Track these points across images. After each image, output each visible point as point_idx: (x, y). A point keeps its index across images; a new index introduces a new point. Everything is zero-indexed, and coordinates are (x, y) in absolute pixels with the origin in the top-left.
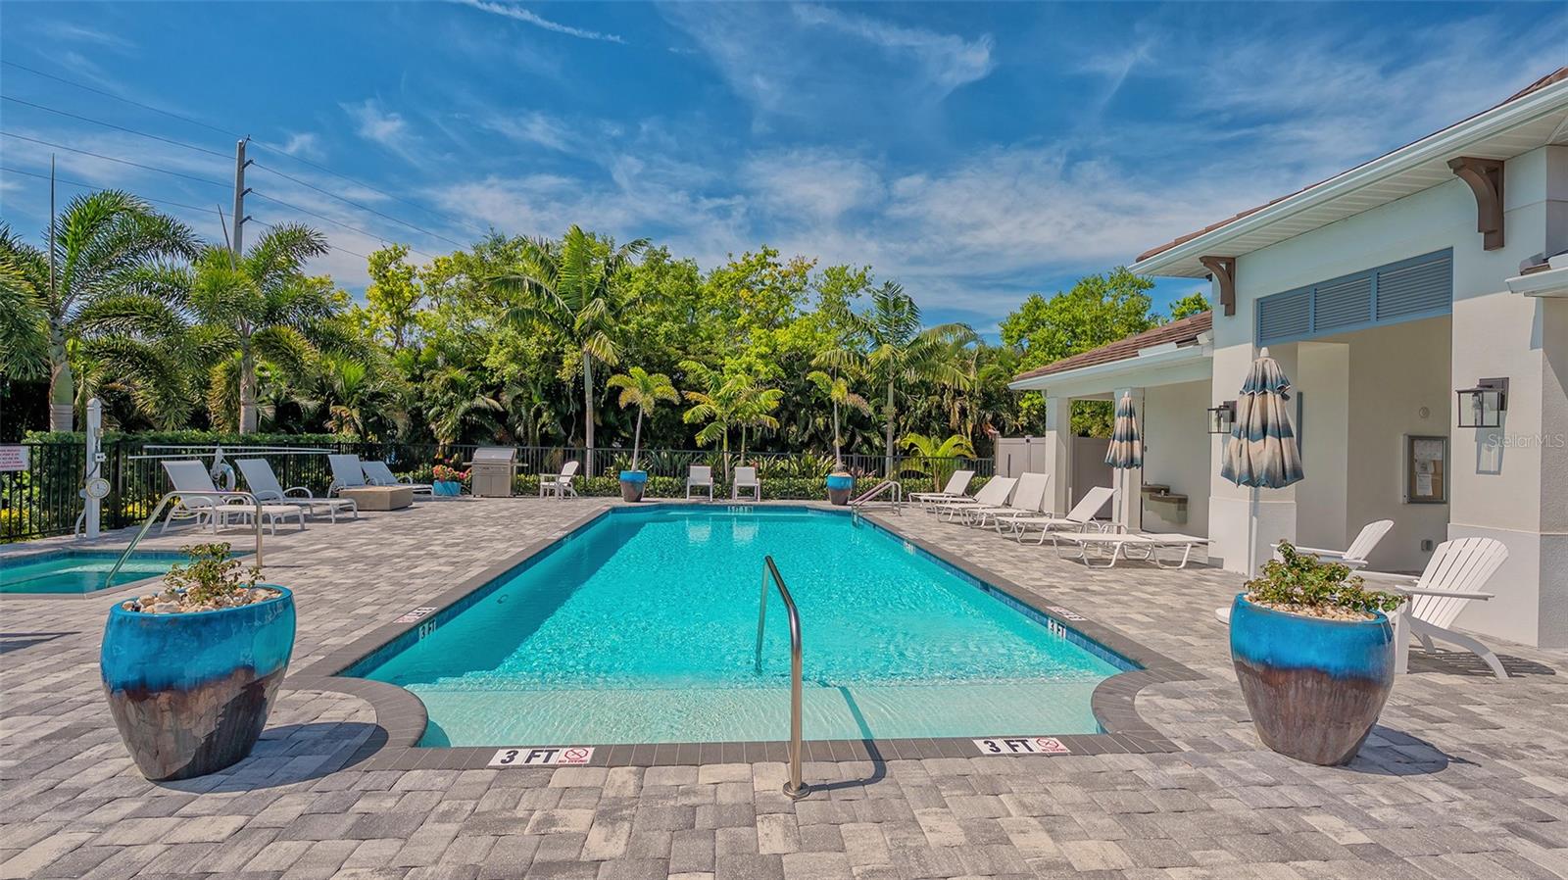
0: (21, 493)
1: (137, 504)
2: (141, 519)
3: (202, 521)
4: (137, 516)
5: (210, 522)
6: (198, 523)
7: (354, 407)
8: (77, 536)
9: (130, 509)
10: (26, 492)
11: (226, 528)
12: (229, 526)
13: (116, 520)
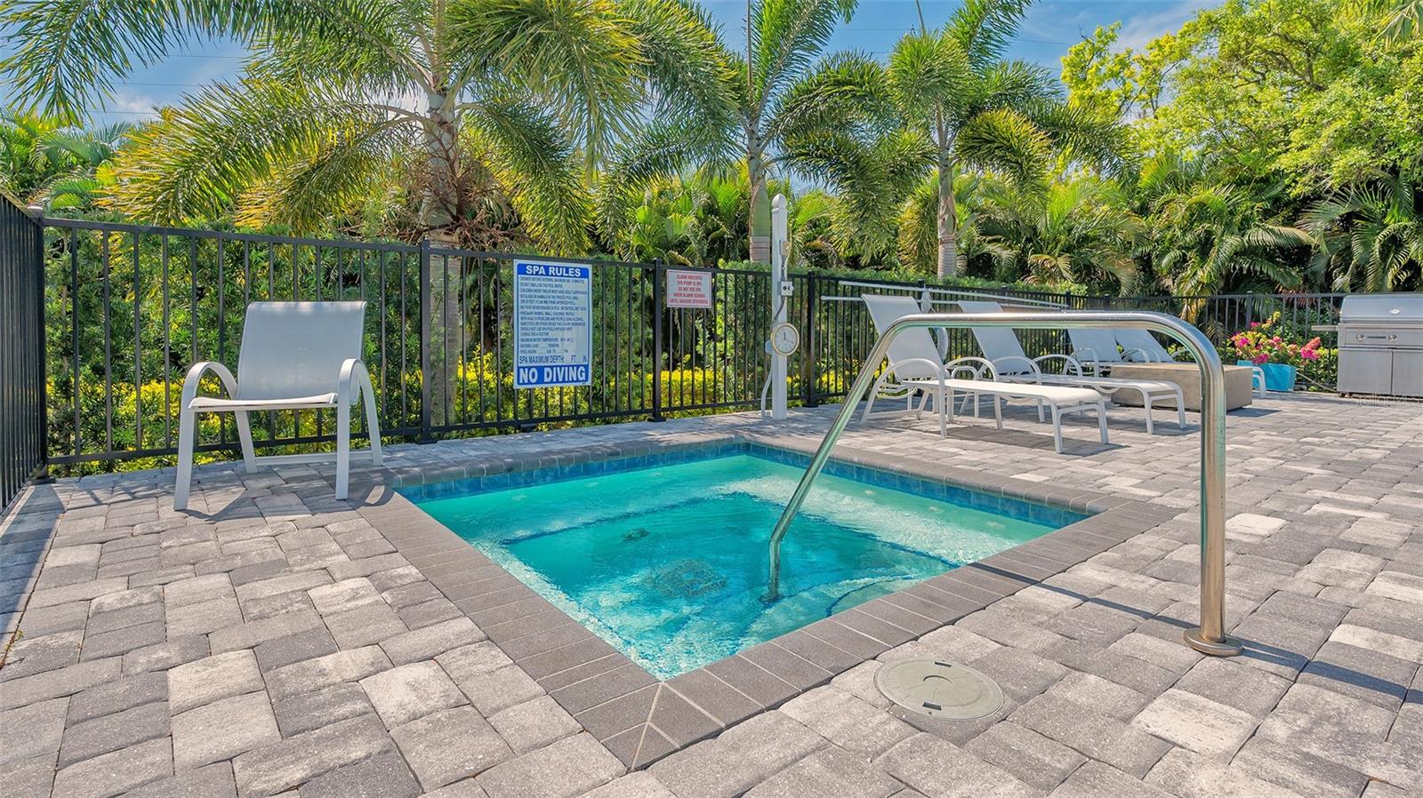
0: (715, 346)
1: (832, 372)
2: (837, 394)
3: (915, 406)
4: (832, 389)
5: (928, 407)
6: (909, 409)
7: (1060, 255)
8: (763, 413)
9: (824, 379)
10: (720, 346)
11: (951, 422)
12: (956, 418)
13: (810, 396)
